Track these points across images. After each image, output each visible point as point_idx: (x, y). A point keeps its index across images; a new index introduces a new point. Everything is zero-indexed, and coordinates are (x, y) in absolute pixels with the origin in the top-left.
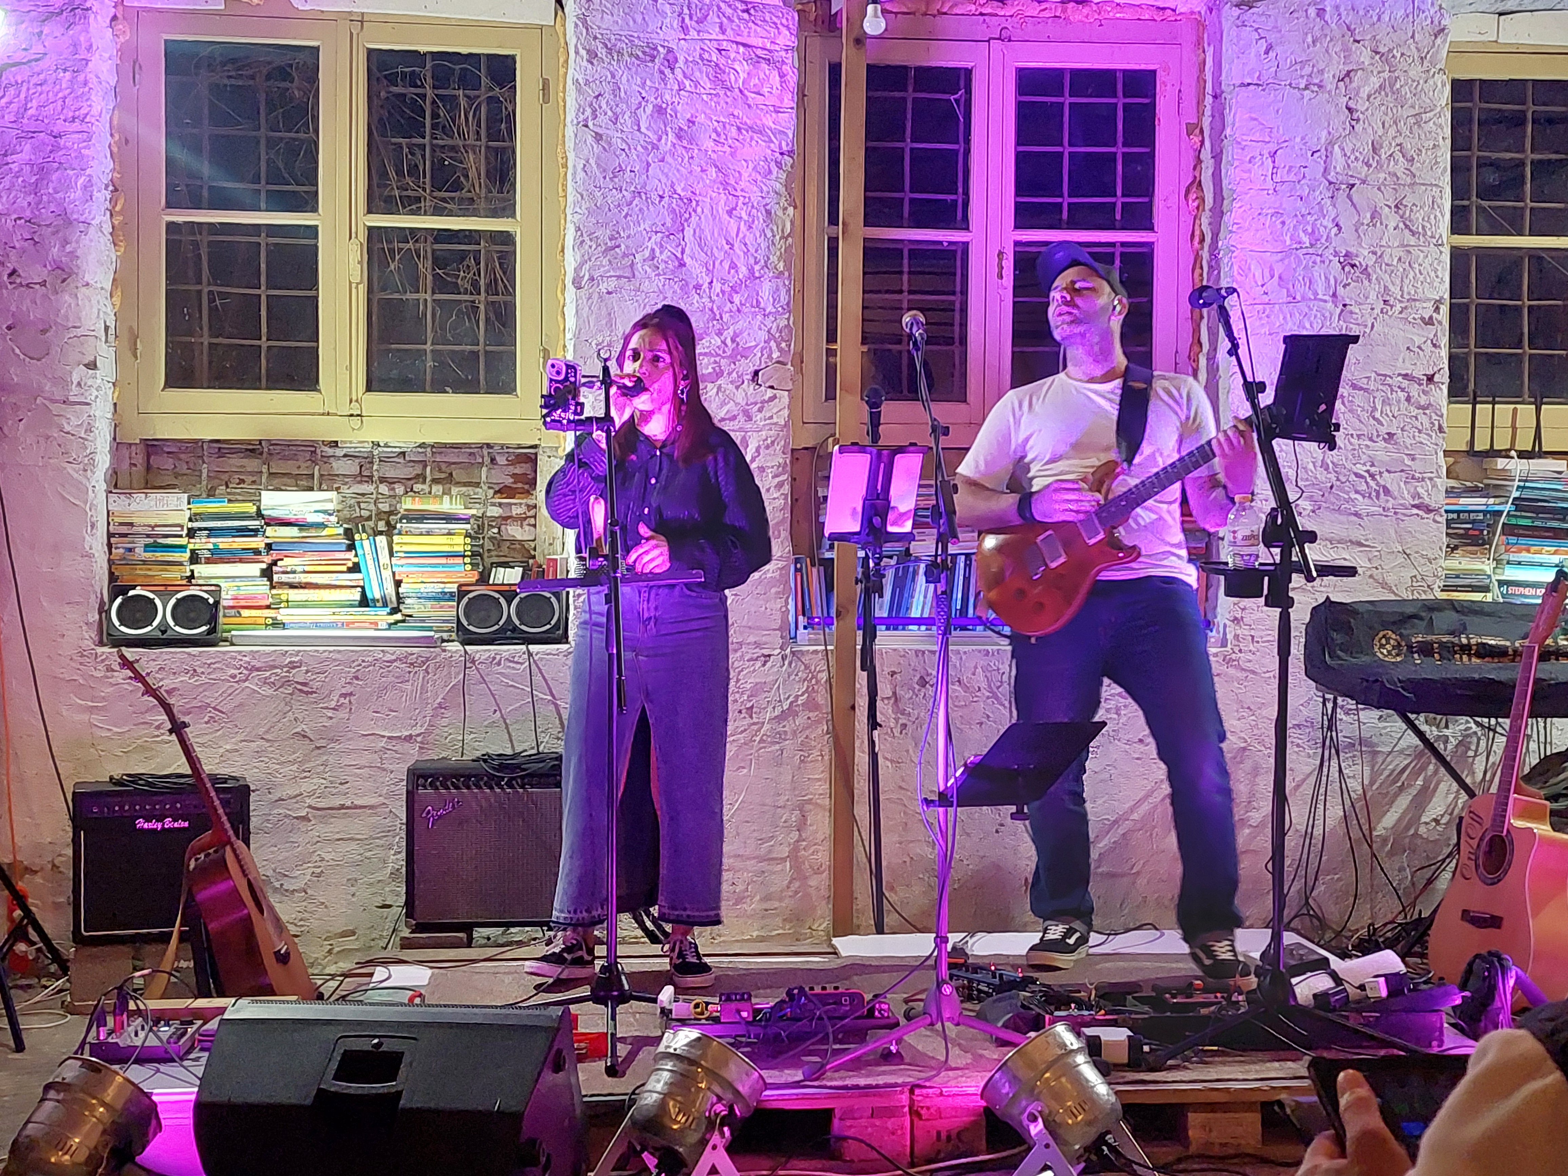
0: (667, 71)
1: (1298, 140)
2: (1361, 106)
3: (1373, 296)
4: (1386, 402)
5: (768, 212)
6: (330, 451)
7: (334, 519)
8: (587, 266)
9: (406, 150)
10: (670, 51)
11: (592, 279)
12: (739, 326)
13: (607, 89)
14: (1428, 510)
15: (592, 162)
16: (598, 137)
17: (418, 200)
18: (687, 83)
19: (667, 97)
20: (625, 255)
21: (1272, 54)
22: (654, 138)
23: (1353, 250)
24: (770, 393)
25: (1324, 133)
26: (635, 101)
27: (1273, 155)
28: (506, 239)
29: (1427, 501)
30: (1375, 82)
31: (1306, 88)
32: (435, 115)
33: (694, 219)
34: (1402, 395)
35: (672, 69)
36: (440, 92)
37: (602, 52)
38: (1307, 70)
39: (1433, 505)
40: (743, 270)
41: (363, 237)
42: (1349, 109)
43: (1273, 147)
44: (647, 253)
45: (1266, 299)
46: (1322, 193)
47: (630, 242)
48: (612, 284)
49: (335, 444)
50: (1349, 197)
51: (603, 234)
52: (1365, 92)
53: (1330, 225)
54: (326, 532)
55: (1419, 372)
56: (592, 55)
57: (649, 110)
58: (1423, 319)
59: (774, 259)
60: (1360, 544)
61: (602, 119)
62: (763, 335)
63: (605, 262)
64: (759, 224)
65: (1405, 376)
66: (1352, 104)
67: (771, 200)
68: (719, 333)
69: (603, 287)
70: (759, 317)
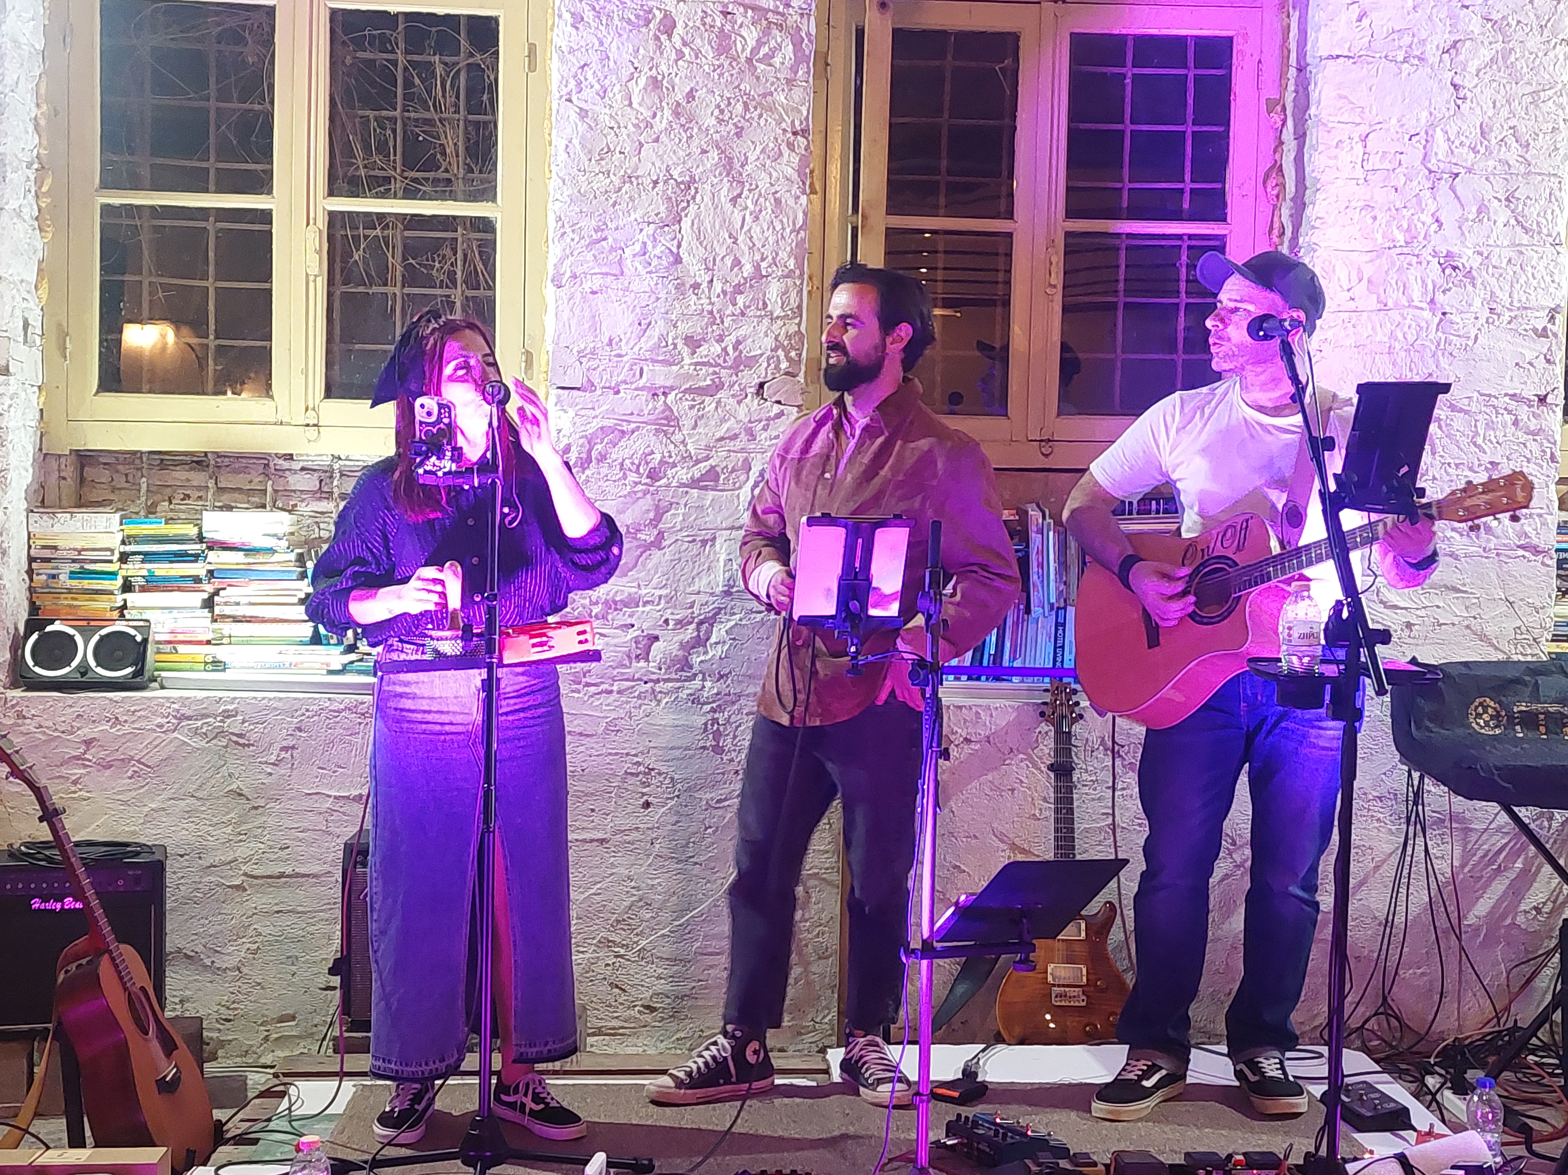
0: (663, 38)
1: (1394, 121)
2: (1468, 82)
3: (1477, 302)
4: (1490, 426)
5: (778, 201)
6: (286, 465)
7: (284, 544)
8: (568, 262)
9: (373, 124)
10: (667, 15)
11: (574, 276)
12: (742, 332)
13: (594, 58)
14: (1536, 550)
15: (576, 141)
16: (583, 113)
17: (387, 180)
18: (686, 51)
19: (663, 68)
20: (612, 249)
21: (1366, 22)
22: (648, 114)
23: (1455, 250)
24: (776, 409)
25: (1425, 114)
26: (625, 74)
27: (1365, 139)
28: (485, 226)
29: (1535, 541)
30: (1486, 54)
31: (1405, 61)
32: (408, 83)
33: (693, 208)
34: (1509, 418)
35: (670, 37)
36: (416, 58)
37: (589, 15)
38: (1407, 40)
39: (1542, 546)
40: (748, 269)
41: (322, 223)
42: (1455, 86)
43: (1364, 129)
44: (638, 247)
45: (1352, 305)
46: (1421, 182)
47: (618, 235)
48: (597, 282)
49: (290, 457)
50: (1452, 188)
51: (588, 224)
52: (1472, 68)
53: (1429, 220)
54: (276, 557)
55: (1530, 392)
56: (578, 19)
57: (642, 81)
58: (1535, 330)
59: (784, 255)
60: (1456, 590)
61: (587, 93)
62: (769, 342)
63: (589, 257)
64: (766, 215)
65: (1513, 396)
66: (1457, 80)
67: (781, 188)
68: (720, 339)
69: (587, 286)
70: (766, 321)
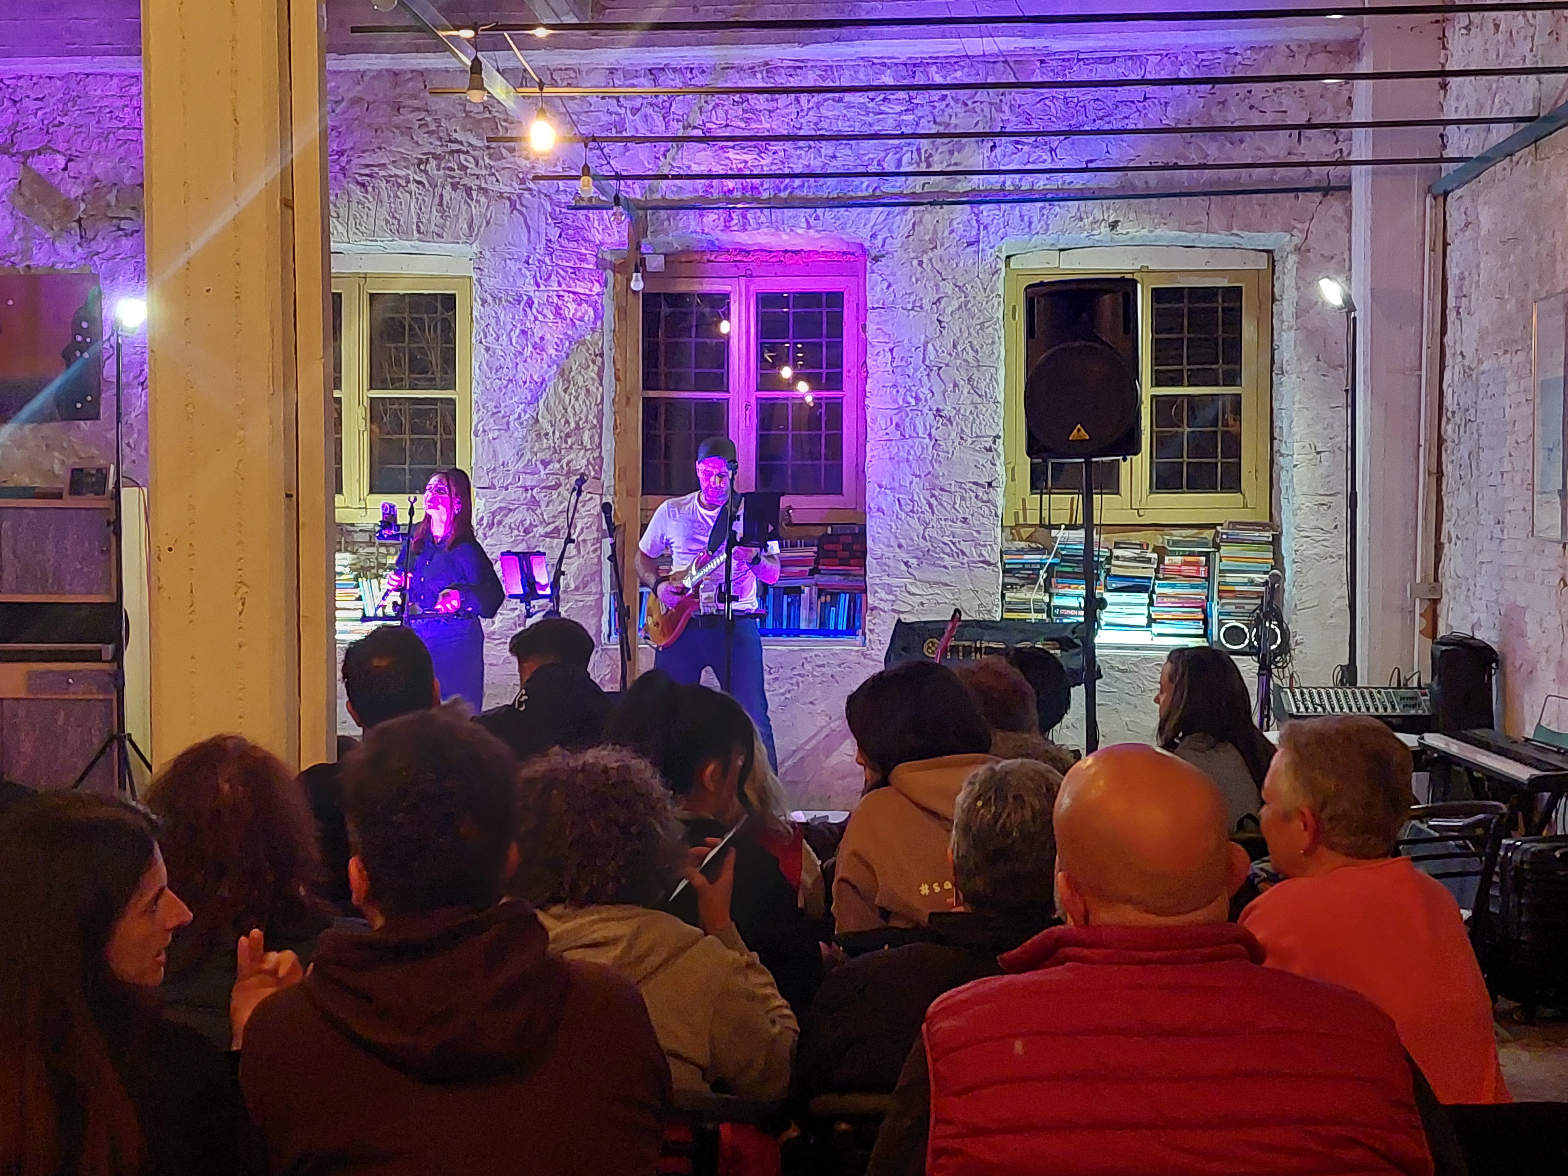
0: (528, 309)
1: (906, 341)
2: (945, 319)
3: (953, 435)
4: (963, 498)
5: (588, 390)
6: (352, 528)
7: (348, 569)
8: (481, 424)
9: (393, 351)
10: (530, 298)
11: (484, 431)
12: (570, 457)
13: (493, 321)
14: (989, 564)
15: (484, 363)
16: (487, 349)
17: (402, 380)
18: (539, 316)
19: (528, 324)
20: (504, 417)
21: (891, 289)
22: (520, 349)
23: (941, 407)
24: (589, 496)
25: (923, 337)
26: (509, 327)
27: (891, 350)
28: (452, 402)
29: (988, 558)
30: (955, 304)
31: (913, 309)
32: (411, 328)
33: (544, 395)
34: (973, 495)
35: (531, 308)
36: (415, 316)
37: (490, 299)
38: (913, 298)
39: (992, 561)
40: (573, 425)
41: (366, 403)
42: (940, 322)
43: (891, 345)
44: (516, 416)
45: (887, 437)
46: (922, 373)
47: (507, 409)
48: (497, 433)
50: (939, 375)
51: (491, 405)
52: (949, 311)
53: (927, 392)
54: (343, 577)
55: (983, 481)
56: (484, 302)
57: (518, 331)
58: (985, 448)
59: (591, 417)
60: (947, 585)
61: (489, 339)
62: (584, 462)
63: (492, 421)
64: (582, 397)
65: (975, 483)
66: (940, 318)
67: (589, 383)
68: (559, 461)
69: (491, 436)
70: (583, 452)
